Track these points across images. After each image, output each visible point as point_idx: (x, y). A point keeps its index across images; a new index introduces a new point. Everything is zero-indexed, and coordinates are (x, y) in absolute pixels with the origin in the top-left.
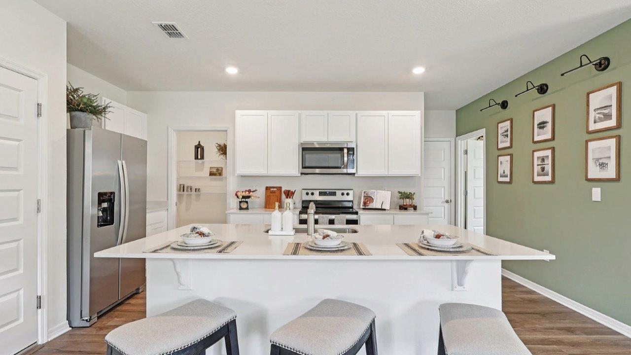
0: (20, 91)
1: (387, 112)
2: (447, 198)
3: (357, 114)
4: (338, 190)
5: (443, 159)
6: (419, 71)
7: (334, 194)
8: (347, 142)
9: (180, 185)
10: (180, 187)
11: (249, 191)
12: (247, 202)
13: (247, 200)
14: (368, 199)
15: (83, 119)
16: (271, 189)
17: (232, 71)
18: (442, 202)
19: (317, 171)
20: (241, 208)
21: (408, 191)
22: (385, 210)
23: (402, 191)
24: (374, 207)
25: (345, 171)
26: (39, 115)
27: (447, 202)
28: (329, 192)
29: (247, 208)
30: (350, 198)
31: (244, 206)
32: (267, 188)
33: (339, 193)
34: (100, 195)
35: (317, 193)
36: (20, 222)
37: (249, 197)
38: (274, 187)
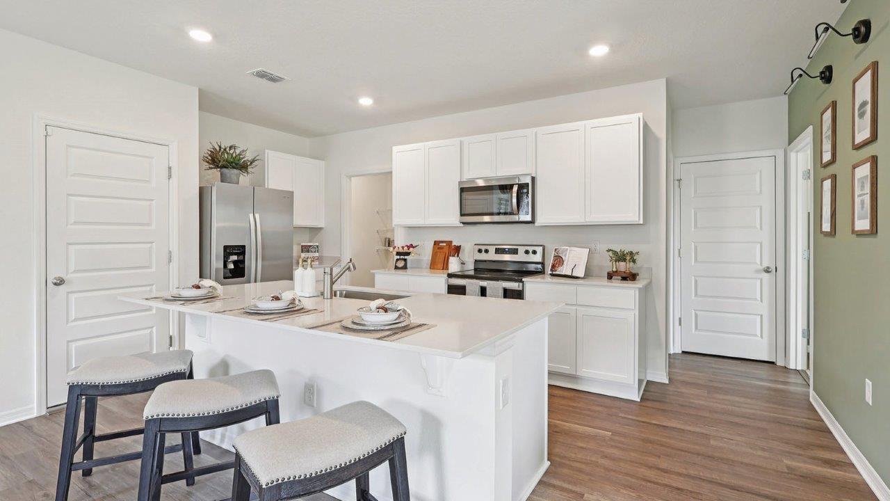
0: (152, 158)
1: (583, 122)
2: (765, 265)
3: (536, 133)
4: (521, 245)
5: (758, 190)
6: (599, 51)
7: (515, 252)
8: (518, 177)
9: (386, 239)
10: (385, 242)
11: (411, 246)
12: (405, 260)
13: (406, 257)
14: (559, 260)
15: (228, 175)
16: (441, 244)
17: (366, 102)
18: (758, 271)
19: (487, 219)
20: (396, 268)
21: (627, 248)
22: (577, 278)
23: (617, 248)
24: (563, 273)
25: (515, 218)
26: (170, 177)
27: (767, 271)
28: (509, 249)
29: (405, 267)
30: (538, 258)
31: (401, 264)
32: (436, 243)
33: (521, 250)
34: (226, 248)
35: (492, 250)
36: (153, 270)
37: (408, 254)
38: (442, 242)
